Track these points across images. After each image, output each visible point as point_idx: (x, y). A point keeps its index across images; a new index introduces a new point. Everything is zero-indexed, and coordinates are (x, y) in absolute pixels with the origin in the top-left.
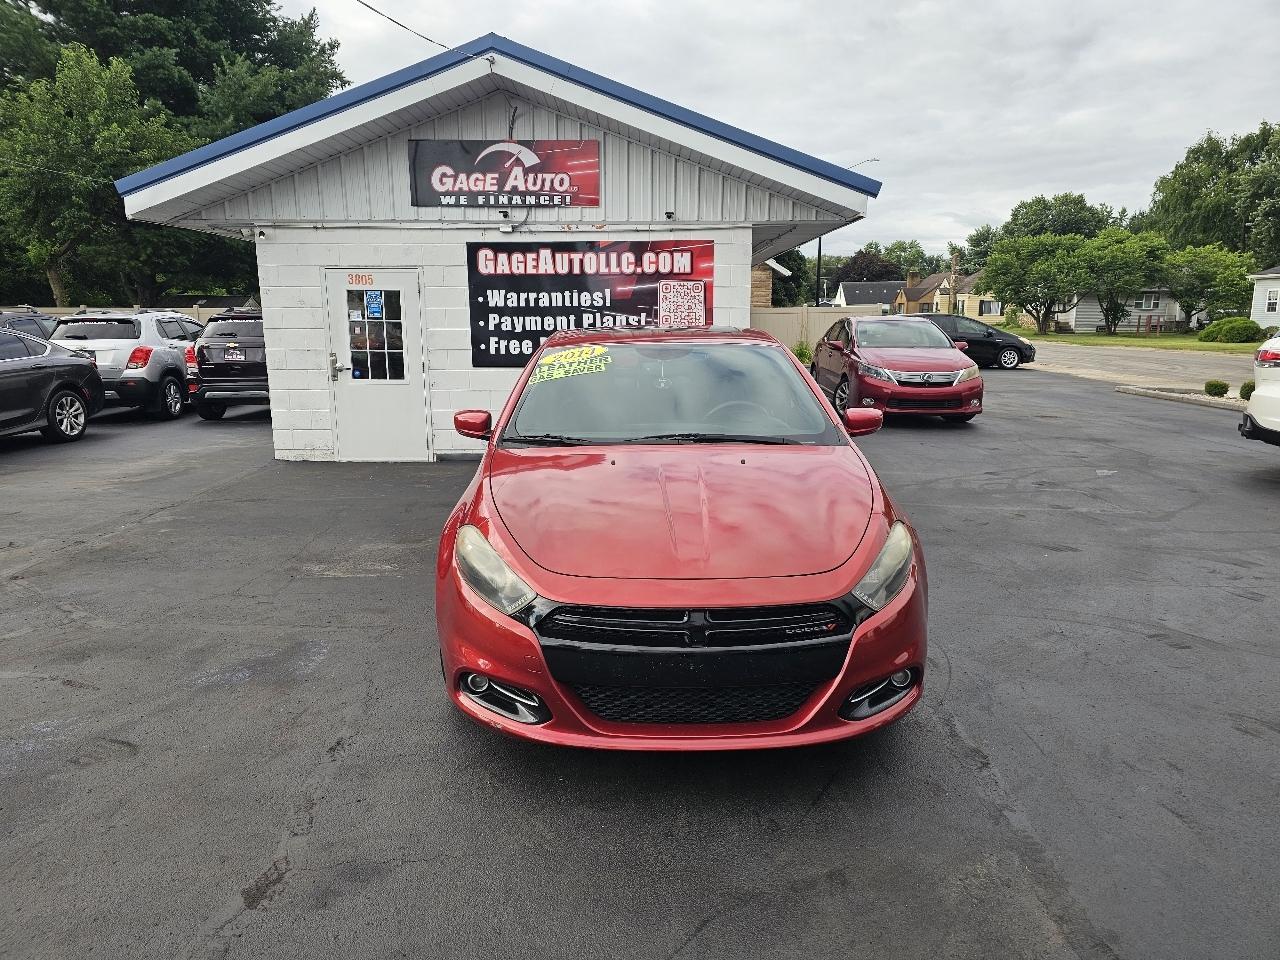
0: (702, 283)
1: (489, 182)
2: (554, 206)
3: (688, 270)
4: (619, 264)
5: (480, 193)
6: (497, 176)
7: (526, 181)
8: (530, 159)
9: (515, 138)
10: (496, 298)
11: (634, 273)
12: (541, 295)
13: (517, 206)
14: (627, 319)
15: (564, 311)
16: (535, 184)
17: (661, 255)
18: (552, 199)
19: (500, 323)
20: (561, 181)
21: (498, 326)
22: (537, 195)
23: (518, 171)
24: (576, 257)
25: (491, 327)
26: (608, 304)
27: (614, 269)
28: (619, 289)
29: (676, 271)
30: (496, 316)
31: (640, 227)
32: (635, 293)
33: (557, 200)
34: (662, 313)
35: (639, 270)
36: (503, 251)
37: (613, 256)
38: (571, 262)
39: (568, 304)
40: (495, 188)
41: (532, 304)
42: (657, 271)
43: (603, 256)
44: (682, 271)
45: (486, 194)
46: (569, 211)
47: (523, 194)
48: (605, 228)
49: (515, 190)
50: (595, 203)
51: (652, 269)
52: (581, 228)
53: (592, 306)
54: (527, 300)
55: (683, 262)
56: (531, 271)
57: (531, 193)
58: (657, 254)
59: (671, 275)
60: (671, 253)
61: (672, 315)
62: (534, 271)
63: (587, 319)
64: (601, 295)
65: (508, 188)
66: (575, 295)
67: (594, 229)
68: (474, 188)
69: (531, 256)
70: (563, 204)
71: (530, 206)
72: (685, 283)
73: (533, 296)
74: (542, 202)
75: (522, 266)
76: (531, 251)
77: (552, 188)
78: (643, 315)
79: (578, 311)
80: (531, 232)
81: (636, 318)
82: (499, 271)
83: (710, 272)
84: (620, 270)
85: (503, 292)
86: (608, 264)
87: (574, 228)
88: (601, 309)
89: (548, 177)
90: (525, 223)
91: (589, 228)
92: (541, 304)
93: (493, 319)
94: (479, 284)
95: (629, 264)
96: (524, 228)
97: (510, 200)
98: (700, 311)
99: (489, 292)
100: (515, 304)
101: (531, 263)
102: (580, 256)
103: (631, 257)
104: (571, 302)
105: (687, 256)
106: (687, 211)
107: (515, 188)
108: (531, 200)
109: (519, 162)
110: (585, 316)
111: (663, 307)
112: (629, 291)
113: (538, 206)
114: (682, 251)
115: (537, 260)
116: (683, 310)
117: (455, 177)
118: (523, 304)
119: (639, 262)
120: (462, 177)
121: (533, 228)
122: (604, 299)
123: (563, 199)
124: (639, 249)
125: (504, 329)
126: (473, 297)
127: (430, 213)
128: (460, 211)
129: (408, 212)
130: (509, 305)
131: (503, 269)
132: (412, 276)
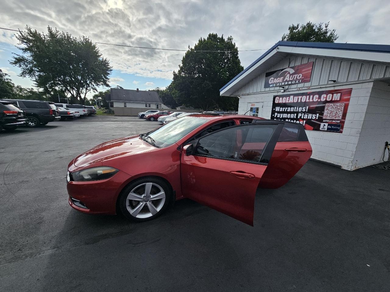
0: (344, 104)
1: (280, 80)
2: (296, 84)
3: (338, 99)
4: (313, 99)
5: (278, 83)
6: (283, 78)
7: (290, 78)
8: (292, 71)
9: (290, 67)
10: (277, 109)
11: (317, 101)
12: (288, 108)
13: (286, 85)
14: (312, 115)
15: (293, 113)
16: (292, 78)
17: (329, 95)
18: (296, 82)
19: (277, 115)
20: (299, 76)
21: (277, 116)
22: (292, 81)
23: (288, 75)
24: (300, 97)
25: (275, 117)
26: (307, 111)
27: (311, 100)
28: (311, 106)
29: (333, 99)
31: (322, 86)
32: (316, 107)
33: (297, 82)
34: (325, 114)
35: (319, 100)
36: (281, 97)
37: (311, 96)
38: (298, 99)
39: (295, 111)
40: (282, 81)
41: (286, 111)
42: (326, 100)
43: (308, 97)
44: (336, 100)
45: (279, 83)
46: (300, 84)
47: (288, 81)
48: (311, 88)
49: (286, 81)
50: (309, 81)
51: (325, 99)
52: (303, 89)
53: (302, 111)
54: (285, 110)
55: (337, 97)
56: (287, 102)
57: (290, 81)
58: (327, 95)
59: (331, 101)
60: (333, 94)
61: (329, 115)
62: (288, 102)
63: (300, 115)
64: (305, 108)
65: (285, 80)
66: (298, 108)
67: (307, 89)
68: (277, 82)
69: (288, 98)
70: (299, 83)
71: (290, 85)
72: (336, 104)
73: (286, 108)
74: (293, 83)
75: (285, 100)
76: (288, 97)
77: (297, 78)
78: (318, 115)
79: (297, 113)
80: (289, 91)
81: (315, 115)
82: (280, 102)
83: (348, 100)
84: (313, 101)
85: (279, 107)
86: (309, 99)
87: (301, 89)
88: (304, 113)
89: (296, 75)
90: (288, 89)
91: (306, 88)
92: (288, 111)
93: (276, 114)
94: (275, 105)
95: (316, 98)
96: (288, 91)
97: (285, 83)
98: (341, 114)
99: (276, 107)
100: (282, 111)
101: (287, 99)
102: (301, 97)
103: (317, 96)
104: (296, 110)
105: (339, 95)
106: (342, 79)
107: (286, 80)
108: (290, 83)
109: (289, 73)
110: (299, 114)
111: (326, 113)
112: (315, 107)
113: (292, 84)
114: (337, 93)
115: (289, 99)
116: (333, 113)
117: (274, 80)
118: (283, 110)
119: (320, 98)
120: (275, 79)
121: (289, 90)
122: (306, 109)
123: (299, 81)
124: (320, 94)
125: (278, 117)
126: (273, 109)
127: (267, 89)
128: (273, 88)
129: (263, 89)
130: (280, 111)
131: (281, 102)
132: (262, 104)
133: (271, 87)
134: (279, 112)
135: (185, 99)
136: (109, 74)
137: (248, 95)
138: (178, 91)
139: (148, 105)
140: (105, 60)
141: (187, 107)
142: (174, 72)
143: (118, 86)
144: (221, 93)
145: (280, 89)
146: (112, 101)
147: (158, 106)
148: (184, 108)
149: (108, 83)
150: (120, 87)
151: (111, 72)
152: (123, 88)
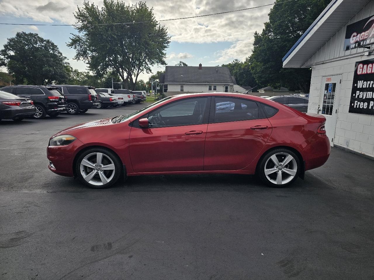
1: (365, 35)
5: (362, 41)
6: (368, 31)
10: (360, 84)
13: (372, 44)
19: (359, 95)
21: (358, 96)
25: (356, 97)
30: (359, 92)
36: (365, 64)
41: (371, 86)
45: (364, 40)
54: (369, 84)
65: (371, 35)
68: (361, 39)
73: (372, 83)
75: (371, 69)
82: (363, 73)
85: (363, 81)
92: (373, 86)
94: (357, 78)
97: (370, 41)
99: (359, 81)
117: (357, 36)
118: (368, 86)
120: (359, 35)
125: (360, 97)
126: (354, 84)
127: (348, 52)
128: (355, 50)
129: (342, 53)
130: (364, 87)
131: (365, 72)
132: (339, 77)
133: (352, 48)
134: (362, 90)
135: (271, 76)
136: (165, 47)
137: (322, 64)
138: (261, 62)
139: (212, 88)
140: (163, 29)
141: (275, 88)
142: (256, 33)
143: (181, 62)
144: (284, 63)
145: (365, 50)
146: (165, 83)
147: (227, 88)
148: (272, 91)
149: (164, 59)
150: (184, 64)
151: (168, 44)
152: (186, 65)
